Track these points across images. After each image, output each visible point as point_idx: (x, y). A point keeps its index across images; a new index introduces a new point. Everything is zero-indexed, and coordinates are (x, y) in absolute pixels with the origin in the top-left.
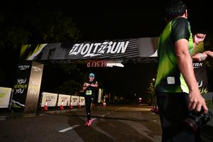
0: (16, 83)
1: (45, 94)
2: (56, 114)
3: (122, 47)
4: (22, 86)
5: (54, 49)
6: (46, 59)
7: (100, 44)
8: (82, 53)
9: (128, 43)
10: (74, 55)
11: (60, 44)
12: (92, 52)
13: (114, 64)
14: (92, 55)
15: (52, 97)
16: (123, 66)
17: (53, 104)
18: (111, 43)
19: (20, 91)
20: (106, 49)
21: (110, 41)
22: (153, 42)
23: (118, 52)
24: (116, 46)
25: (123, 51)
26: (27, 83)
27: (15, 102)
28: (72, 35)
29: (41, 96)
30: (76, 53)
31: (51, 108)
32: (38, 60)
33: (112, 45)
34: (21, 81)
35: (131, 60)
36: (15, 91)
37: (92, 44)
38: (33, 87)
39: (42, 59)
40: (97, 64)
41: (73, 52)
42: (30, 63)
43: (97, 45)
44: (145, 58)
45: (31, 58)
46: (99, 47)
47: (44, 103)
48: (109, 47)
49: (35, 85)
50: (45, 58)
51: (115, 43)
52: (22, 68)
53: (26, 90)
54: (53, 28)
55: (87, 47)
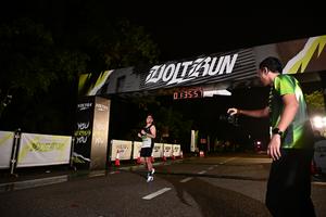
0: (76, 128)
1: (115, 143)
2: (131, 171)
3: (227, 64)
4: (85, 133)
5: (124, 77)
6: (113, 92)
7: (191, 63)
8: (165, 80)
9: (236, 56)
10: (153, 83)
11: (131, 68)
12: (179, 76)
13: (215, 92)
14: (180, 81)
15: (125, 147)
16: (229, 94)
17: (127, 156)
18: (209, 59)
19: (82, 140)
20: (202, 70)
21: (206, 56)
23: (221, 73)
24: (216, 64)
25: (229, 71)
26: (91, 128)
27: (76, 155)
29: (109, 145)
30: (155, 80)
31: (124, 162)
32: (103, 93)
33: (210, 63)
34: (82, 126)
35: (243, 84)
36: (76, 140)
37: (179, 65)
38: (99, 133)
39: (108, 92)
40: (187, 94)
41: (151, 79)
42: (92, 100)
43: (186, 64)
45: (92, 92)
46: (190, 67)
47: (115, 156)
48: (206, 66)
49: (101, 129)
50: (111, 90)
51: (215, 59)
52: (83, 107)
53: (90, 138)
54: (118, 44)
55: (170, 69)
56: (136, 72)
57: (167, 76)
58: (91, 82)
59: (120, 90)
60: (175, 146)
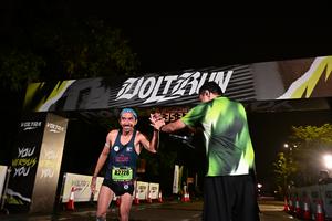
0: (16, 155)
1: (69, 177)
4: (27, 162)
5: (88, 90)
6: (73, 108)
7: (175, 77)
8: (142, 96)
9: (230, 73)
10: (126, 100)
11: (99, 79)
12: (159, 94)
14: (161, 99)
15: (84, 183)
17: (85, 196)
18: (198, 74)
19: (23, 172)
20: (188, 87)
21: (195, 71)
22: (282, 71)
26: (37, 155)
27: (12, 193)
28: (121, 62)
29: (61, 180)
30: (129, 97)
32: (58, 111)
33: (199, 79)
34: (25, 152)
36: (13, 172)
37: (161, 79)
38: (48, 162)
39: (66, 109)
40: (170, 117)
41: (124, 95)
42: (43, 117)
43: (170, 79)
44: (267, 102)
45: (44, 108)
46: (174, 83)
47: (67, 196)
48: (194, 83)
49: (50, 160)
50: (70, 106)
51: (205, 75)
52: (28, 126)
53: (34, 170)
54: (86, 50)
55: (149, 83)
56: (105, 84)
57: (145, 92)
58: (44, 94)
59: (81, 107)
60: (152, 185)
